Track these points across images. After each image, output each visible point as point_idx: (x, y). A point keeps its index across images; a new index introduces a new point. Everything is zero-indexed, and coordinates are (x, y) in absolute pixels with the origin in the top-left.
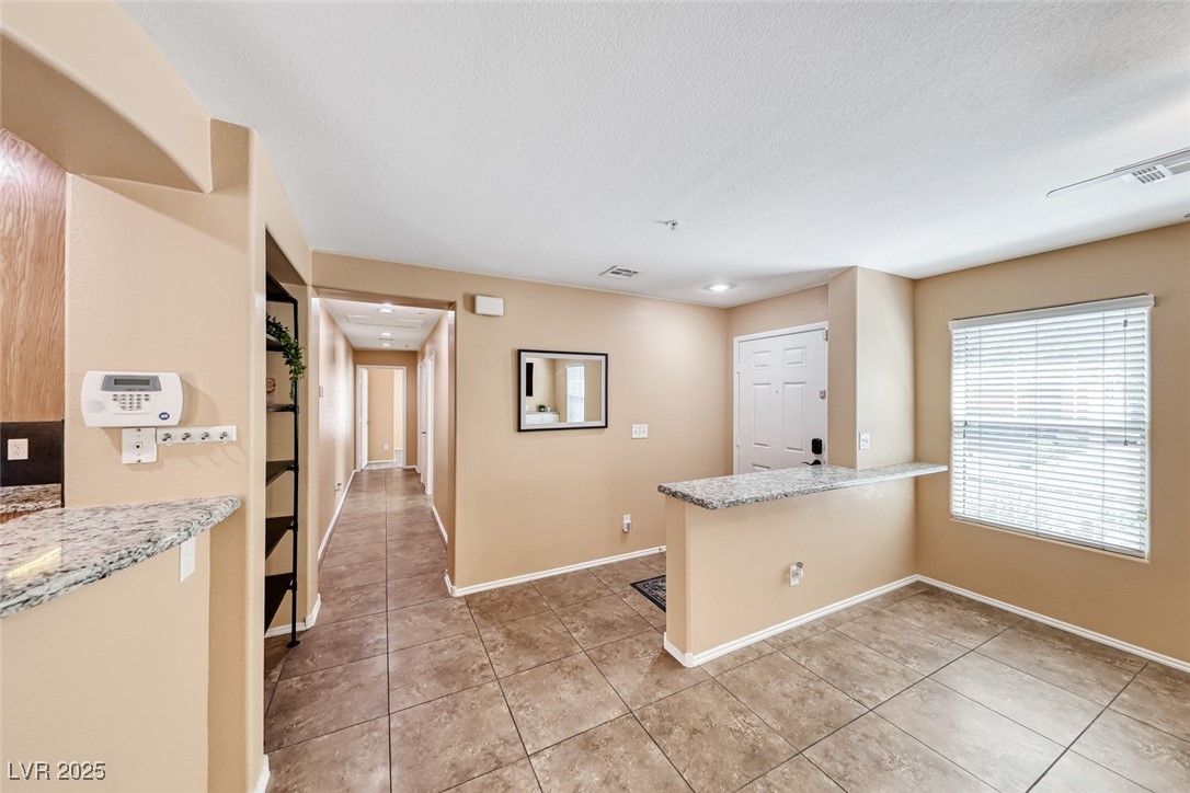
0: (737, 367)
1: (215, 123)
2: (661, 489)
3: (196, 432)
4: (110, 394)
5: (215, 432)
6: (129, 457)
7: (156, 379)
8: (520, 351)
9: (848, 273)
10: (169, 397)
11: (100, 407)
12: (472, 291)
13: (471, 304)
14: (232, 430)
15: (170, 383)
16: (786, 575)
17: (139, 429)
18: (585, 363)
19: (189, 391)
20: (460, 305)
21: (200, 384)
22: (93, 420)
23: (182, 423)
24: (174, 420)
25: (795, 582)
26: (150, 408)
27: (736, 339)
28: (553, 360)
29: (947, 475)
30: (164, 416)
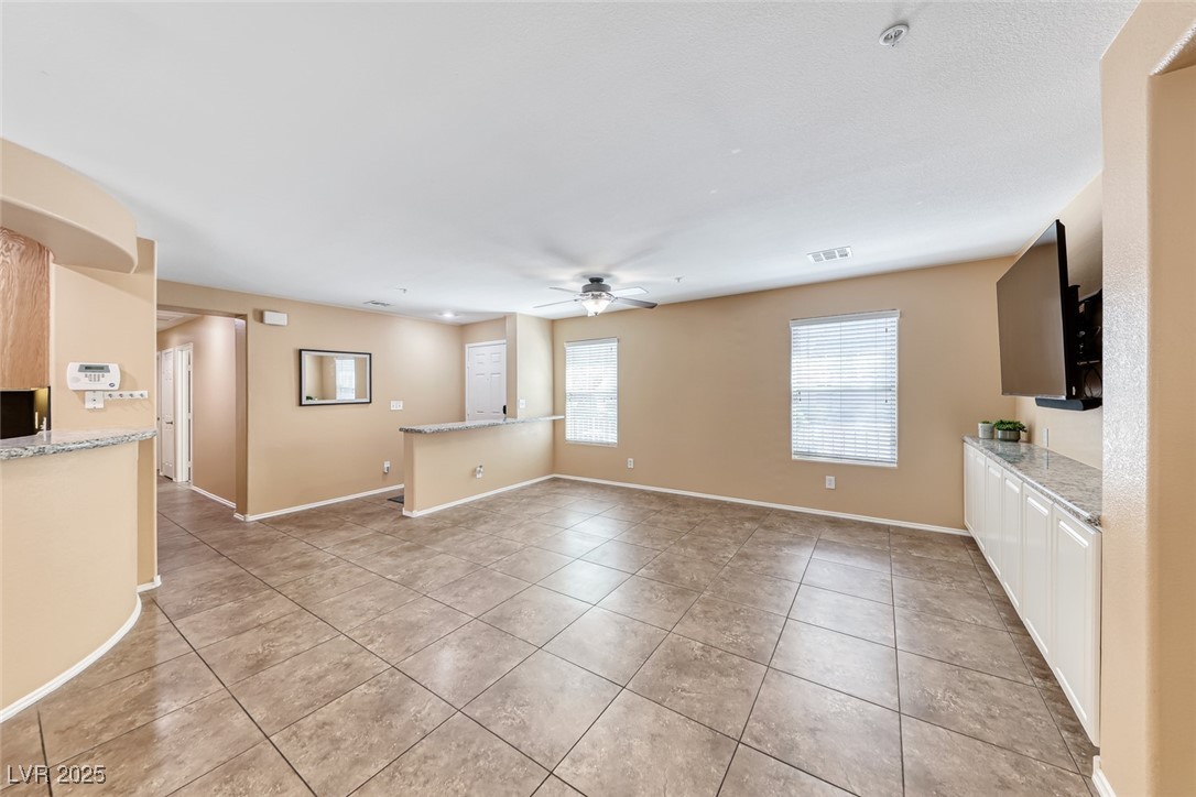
0: (467, 364)
1: (139, 239)
2: (401, 430)
3: (126, 394)
4: (84, 374)
5: (137, 394)
6: (89, 405)
7: (107, 367)
8: (300, 351)
9: (513, 316)
10: (114, 376)
11: (78, 380)
12: (261, 307)
13: (260, 317)
14: (145, 393)
15: (114, 368)
16: (474, 472)
17: (94, 391)
18: (355, 358)
19: (123, 373)
20: (250, 317)
21: (127, 370)
22: (72, 386)
23: (119, 390)
24: (116, 387)
25: (479, 476)
26: (104, 381)
27: (467, 346)
28: (321, 357)
29: (564, 420)
30: (112, 385)
